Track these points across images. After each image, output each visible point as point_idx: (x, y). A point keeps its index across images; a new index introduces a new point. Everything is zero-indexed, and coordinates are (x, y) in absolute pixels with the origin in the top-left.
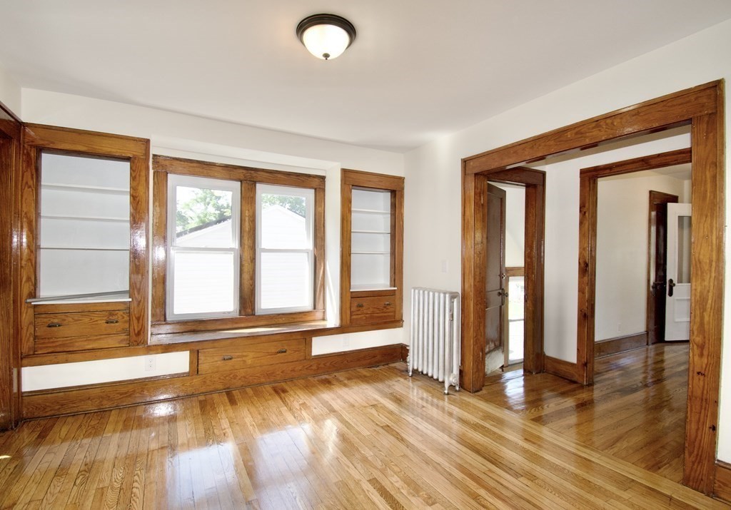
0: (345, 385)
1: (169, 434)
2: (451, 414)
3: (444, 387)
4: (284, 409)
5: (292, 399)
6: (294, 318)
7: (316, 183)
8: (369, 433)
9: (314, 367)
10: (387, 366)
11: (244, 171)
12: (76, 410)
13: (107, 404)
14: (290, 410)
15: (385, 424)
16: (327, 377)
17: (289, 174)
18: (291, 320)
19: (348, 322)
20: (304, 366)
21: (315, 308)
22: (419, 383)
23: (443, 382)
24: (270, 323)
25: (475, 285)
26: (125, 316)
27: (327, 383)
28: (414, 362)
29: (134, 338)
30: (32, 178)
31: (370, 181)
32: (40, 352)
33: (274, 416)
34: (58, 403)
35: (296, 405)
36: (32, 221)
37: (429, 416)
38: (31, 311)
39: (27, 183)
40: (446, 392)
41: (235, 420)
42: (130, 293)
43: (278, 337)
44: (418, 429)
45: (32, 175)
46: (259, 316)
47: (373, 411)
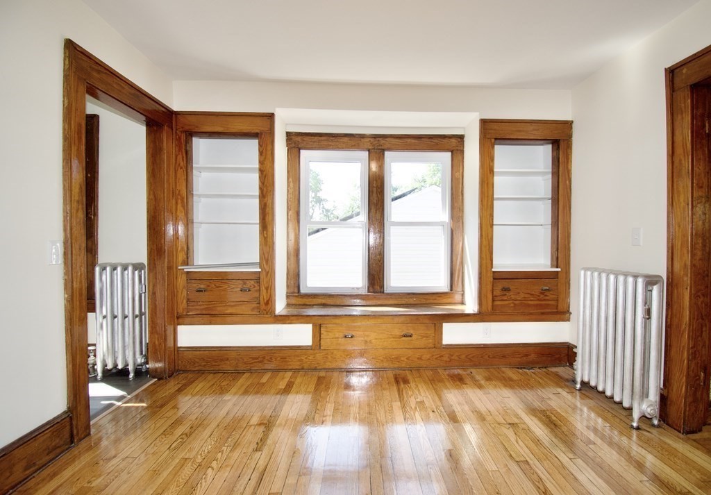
0: (480, 387)
1: (275, 410)
2: (640, 466)
3: (631, 415)
4: (397, 404)
5: (410, 393)
6: (426, 299)
7: (452, 144)
8: (495, 468)
9: (446, 358)
10: (544, 370)
11: (372, 140)
12: (217, 368)
13: (242, 367)
14: (403, 407)
15: (523, 459)
16: (460, 372)
17: (419, 137)
18: (423, 301)
19: (490, 308)
20: (433, 356)
21: (451, 290)
22: (592, 403)
23: (630, 409)
24: (400, 302)
25: (693, 265)
26: (256, 285)
27: (459, 380)
28: (584, 370)
29: (263, 307)
30: (183, 160)
31: (519, 131)
32: (191, 313)
33: (382, 412)
34: (204, 360)
35: (412, 402)
36: (183, 198)
37: (598, 460)
38: (184, 277)
39: (179, 164)
40: (635, 424)
41: (340, 407)
42: (260, 265)
43: (402, 319)
44: (576, 479)
45: (183, 157)
46: (388, 294)
47: (510, 433)
